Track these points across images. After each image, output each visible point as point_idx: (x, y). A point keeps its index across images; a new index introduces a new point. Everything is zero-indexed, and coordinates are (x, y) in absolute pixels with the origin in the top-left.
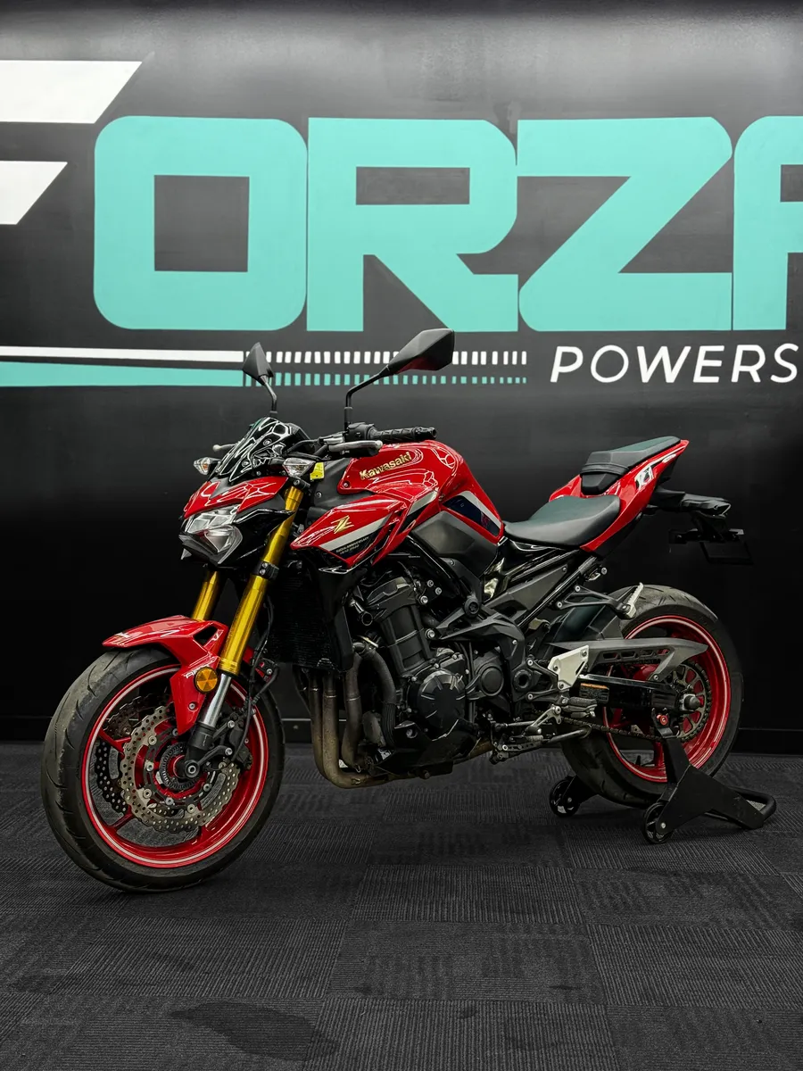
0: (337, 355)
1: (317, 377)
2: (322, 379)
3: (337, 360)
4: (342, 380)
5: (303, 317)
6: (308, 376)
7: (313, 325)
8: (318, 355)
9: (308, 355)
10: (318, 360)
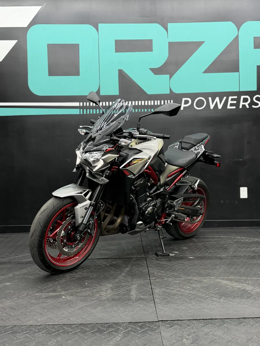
0: (111, 103)
5: (99, 90)
7: (102, 93)
8: (104, 103)
10: (104, 105)
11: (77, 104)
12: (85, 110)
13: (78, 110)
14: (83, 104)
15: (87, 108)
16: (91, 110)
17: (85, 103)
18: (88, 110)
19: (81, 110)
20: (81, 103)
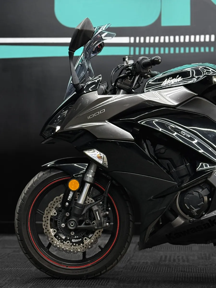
0: (177, 38)
1: (167, 49)
2: (169, 50)
3: (177, 40)
4: (180, 50)
5: (159, 19)
6: (162, 49)
7: (164, 23)
8: (167, 38)
9: (162, 38)
10: (167, 41)
11: (125, 40)
12: (137, 49)
13: (128, 48)
14: (135, 40)
15: (140, 45)
16: (147, 49)
17: (138, 39)
18: (142, 49)
19: (132, 49)
20: (132, 39)
